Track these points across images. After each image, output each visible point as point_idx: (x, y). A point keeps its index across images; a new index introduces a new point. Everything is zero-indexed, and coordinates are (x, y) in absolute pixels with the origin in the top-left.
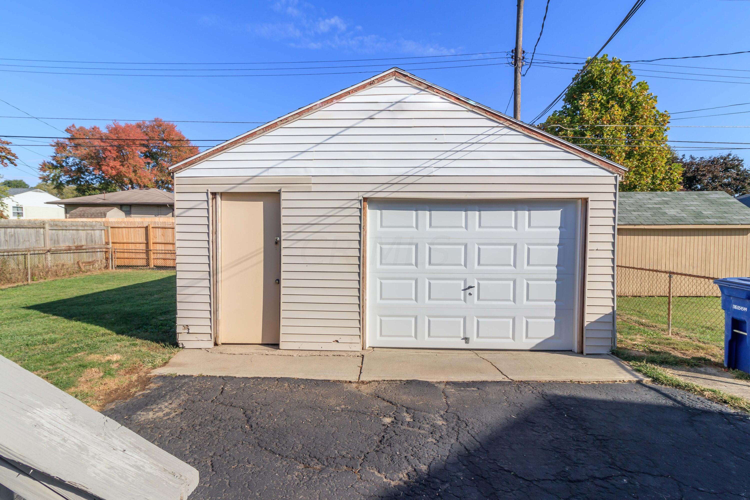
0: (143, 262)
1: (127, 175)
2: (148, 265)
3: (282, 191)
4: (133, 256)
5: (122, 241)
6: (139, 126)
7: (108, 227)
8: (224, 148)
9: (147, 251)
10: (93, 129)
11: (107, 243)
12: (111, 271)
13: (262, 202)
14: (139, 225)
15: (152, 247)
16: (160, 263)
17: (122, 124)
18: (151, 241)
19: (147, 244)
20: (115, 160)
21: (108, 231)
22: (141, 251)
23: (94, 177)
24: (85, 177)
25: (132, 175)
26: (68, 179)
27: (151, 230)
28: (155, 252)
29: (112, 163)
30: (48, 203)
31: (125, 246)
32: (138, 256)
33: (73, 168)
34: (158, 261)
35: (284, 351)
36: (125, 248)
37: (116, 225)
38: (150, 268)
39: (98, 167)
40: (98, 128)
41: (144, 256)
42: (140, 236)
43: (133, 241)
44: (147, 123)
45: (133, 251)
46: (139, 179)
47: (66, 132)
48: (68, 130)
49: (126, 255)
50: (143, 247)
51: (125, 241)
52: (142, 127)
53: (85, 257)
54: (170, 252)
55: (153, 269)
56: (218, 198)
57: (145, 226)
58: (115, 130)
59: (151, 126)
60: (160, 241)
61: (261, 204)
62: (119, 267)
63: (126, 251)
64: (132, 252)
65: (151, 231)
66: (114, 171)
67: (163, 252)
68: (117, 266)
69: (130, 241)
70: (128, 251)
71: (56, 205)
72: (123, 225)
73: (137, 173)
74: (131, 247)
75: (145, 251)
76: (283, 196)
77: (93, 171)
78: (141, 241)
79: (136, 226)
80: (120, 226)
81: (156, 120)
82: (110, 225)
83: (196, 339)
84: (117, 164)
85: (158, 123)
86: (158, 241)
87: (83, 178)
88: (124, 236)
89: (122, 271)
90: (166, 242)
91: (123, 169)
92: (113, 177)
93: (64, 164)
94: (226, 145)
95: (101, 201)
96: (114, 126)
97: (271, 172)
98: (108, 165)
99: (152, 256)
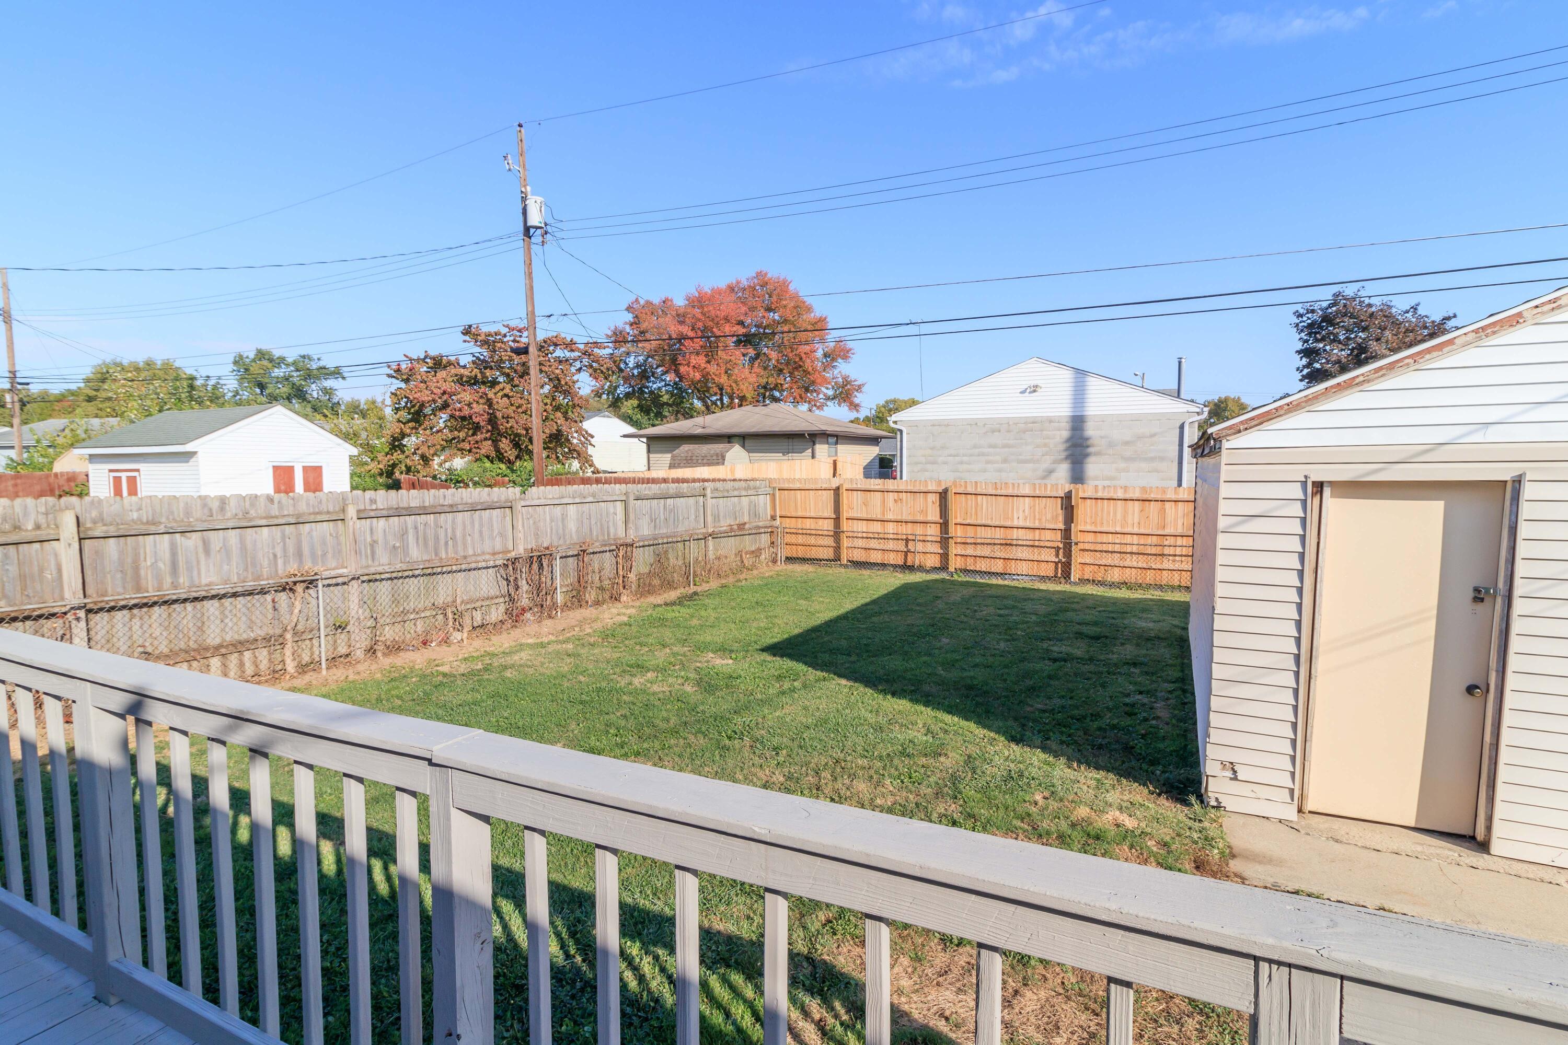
0: (829, 553)
1: (716, 379)
2: (837, 558)
3: (1528, 478)
4: (812, 540)
5: (794, 514)
6: (731, 289)
7: (774, 488)
8: (1357, 381)
9: (837, 534)
10: (664, 302)
11: (773, 518)
12: (781, 567)
13: (1442, 503)
14: (824, 486)
15: (845, 526)
16: (859, 556)
17: (707, 289)
18: (845, 514)
19: (837, 520)
20: (698, 354)
21: (774, 495)
22: (826, 533)
23: (663, 383)
24: (650, 384)
25: (723, 380)
26: (627, 390)
27: (845, 493)
28: (850, 534)
29: (694, 360)
30: (625, 436)
31: (800, 524)
32: (821, 541)
33: (636, 372)
34: (856, 552)
35: (1500, 859)
36: (800, 526)
37: (786, 486)
38: (841, 565)
39: (673, 368)
40: (672, 300)
41: (830, 542)
42: (823, 506)
43: (813, 515)
44: (745, 283)
45: (813, 532)
46: (734, 385)
47: (626, 312)
48: (629, 309)
49: (800, 539)
50: (828, 525)
51: (800, 514)
52: (736, 289)
53: (748, 543)
54: (876, 536)
55: (846, 566)
56: (1327, 491)
57: (834, 486)
58: (699, 301)
59: (750, 287)
60: (859, 515)
61: (1437, 507)
62: (789, 559)
63: (800, 531)
64: (810, 535)
65: (845, 497)
66: (697, 374)
67: (865, 535)
68: (787, 558)
69: (808, 515)
70: (804, 532)
71: (636, 440)
72: (798, 486)
73: (732, 375)
74: (808, 524)
75: (832, 533)
76: (1529, 491)
77: (662, 375)
78: (826, 515)
79: (818, 487)
80: (791, 486)
81: (759, 274)
82: (778, 486)
83: (1253, 795)
84: (701, 360)
85: (763, 281)
86: (855, 515)
87: (647, 388)
88: (799, 504)
89: (798, 568)
90: (869, 517)
91: (712, 368)
92: (694, 383)
93: (622, 366)
94: (1363, 375)
95: (699, 431)
96: (697, 295)
97: (1493, 434)
98: (688, 365)
99: (845, 543)
